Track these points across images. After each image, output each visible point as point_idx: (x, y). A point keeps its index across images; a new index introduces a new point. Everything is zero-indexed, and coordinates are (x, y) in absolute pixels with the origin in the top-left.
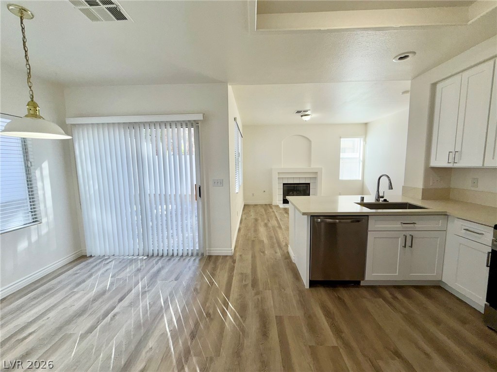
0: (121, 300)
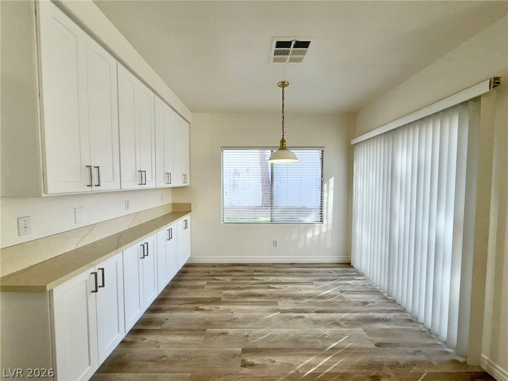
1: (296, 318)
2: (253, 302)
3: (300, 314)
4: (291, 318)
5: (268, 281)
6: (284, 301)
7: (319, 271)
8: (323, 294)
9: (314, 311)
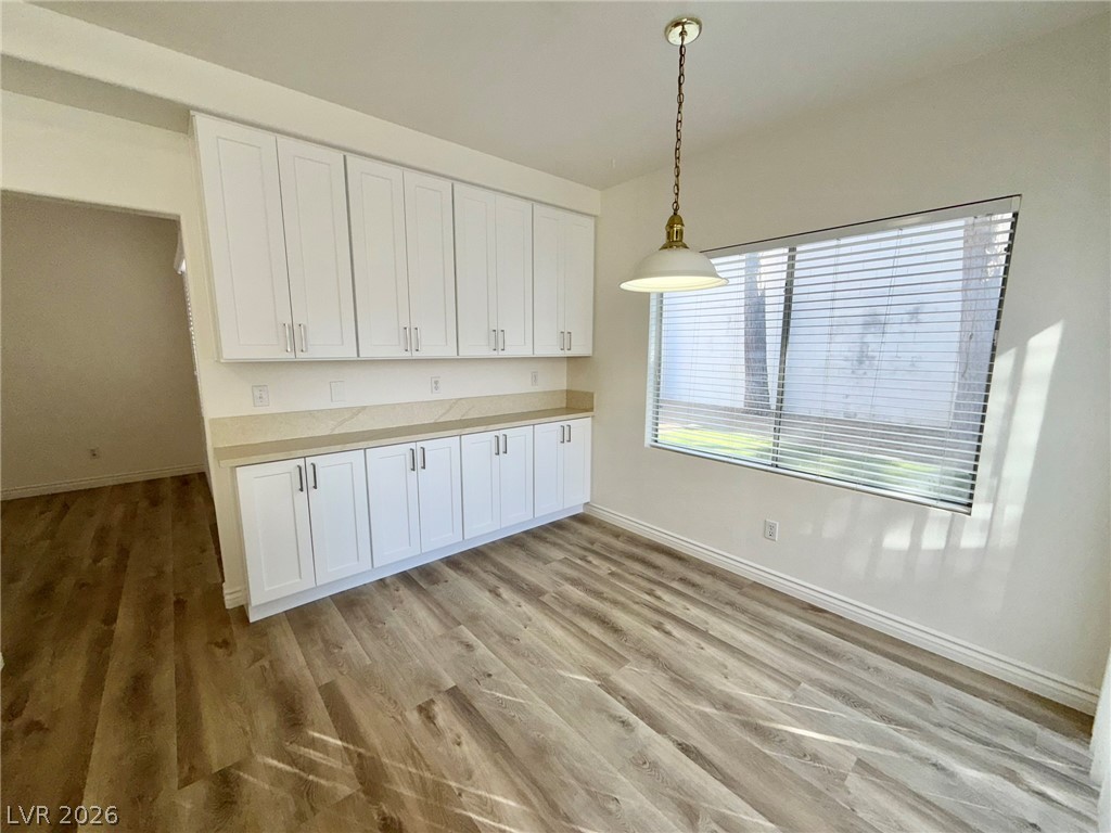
0: (686, 749)
1: (614, 718)
2: (584, 632)
3: (633, 718)
4: (603, 709)
5: (678, 613)
6: (648, 669)
7: (877, 670)
8: (780, 727)
9: (680, 740)
